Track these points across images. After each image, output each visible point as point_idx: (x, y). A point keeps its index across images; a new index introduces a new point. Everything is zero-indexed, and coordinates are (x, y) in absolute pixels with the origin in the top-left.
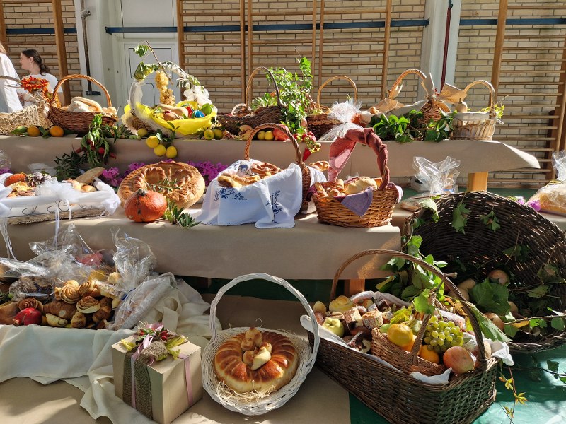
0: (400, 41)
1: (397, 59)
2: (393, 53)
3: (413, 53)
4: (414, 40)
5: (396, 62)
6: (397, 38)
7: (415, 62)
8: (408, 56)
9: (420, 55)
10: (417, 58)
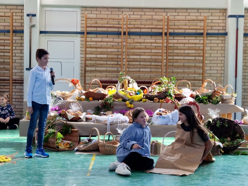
0: (213, 42)
1: (211, 52)
2: (209, 48)
3: (220, 48)
4: (220, 42)
5: (210, 54)
6: (211, 40)
7: (221, 54)
8: (217, 50)
9: (224, 50)
10: (223, 52)
